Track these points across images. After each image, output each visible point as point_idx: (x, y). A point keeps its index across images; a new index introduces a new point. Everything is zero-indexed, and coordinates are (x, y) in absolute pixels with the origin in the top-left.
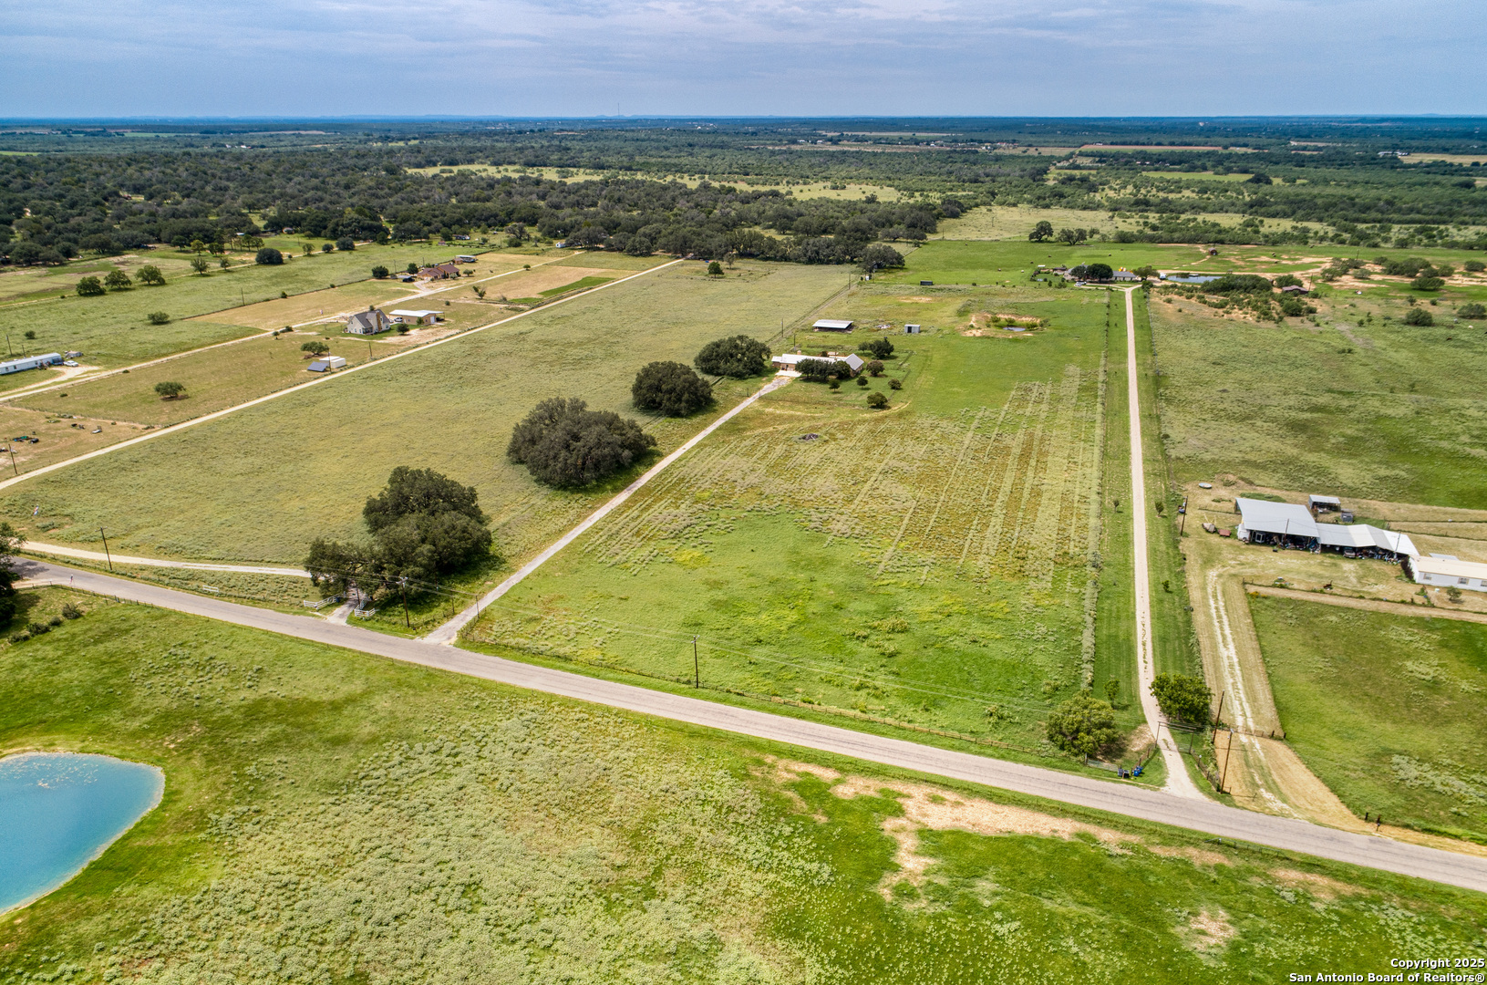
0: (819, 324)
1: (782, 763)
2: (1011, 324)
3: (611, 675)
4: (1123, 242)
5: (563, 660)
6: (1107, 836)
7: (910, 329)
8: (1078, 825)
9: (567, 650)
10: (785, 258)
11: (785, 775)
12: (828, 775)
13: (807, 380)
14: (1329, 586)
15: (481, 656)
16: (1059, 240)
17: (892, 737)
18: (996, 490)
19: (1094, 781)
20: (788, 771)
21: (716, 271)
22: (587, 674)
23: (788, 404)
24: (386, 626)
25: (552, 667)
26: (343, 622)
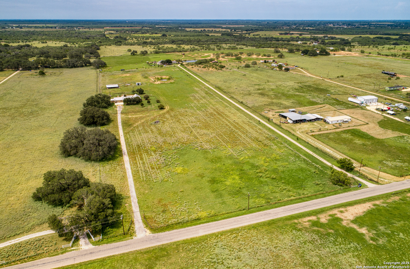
0: (108, 86)
1: (300, 220)
2: (162, 79)
3: (220, 218)
4: (157, 53)
5: (197, 221)
6: (377, 202)
7: (138, 84)
8: (370, 203)
9: (194, 216)
10: (61, 67)
11: (306, 224)
12: (314, 218)
13: (128, 104)
14: (320, 129)
15: (167, 232)
16: (140, 54)
17: (310, 200)
18: (227, 125)
19: (357, 191)
20: (305, 222)
21: (42, 74)
22: (212, 221)
23: (133, 113)
24: (113, 239)
25: (197, 224)
26: (91, 246)
